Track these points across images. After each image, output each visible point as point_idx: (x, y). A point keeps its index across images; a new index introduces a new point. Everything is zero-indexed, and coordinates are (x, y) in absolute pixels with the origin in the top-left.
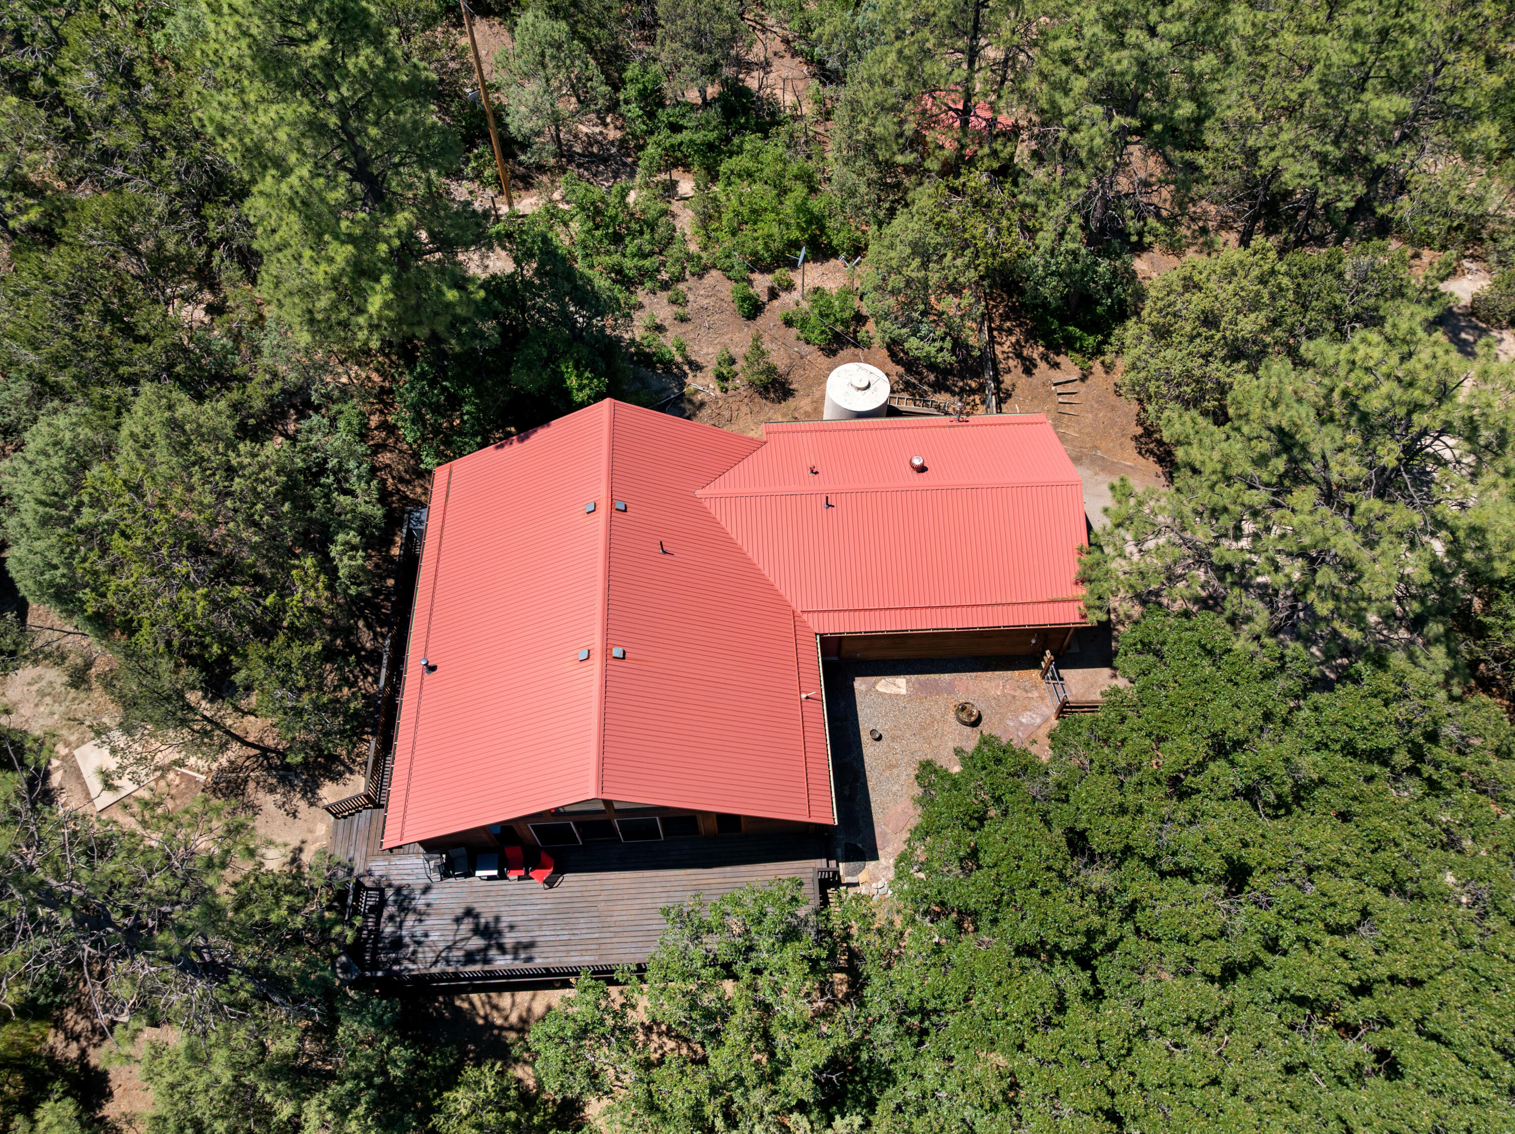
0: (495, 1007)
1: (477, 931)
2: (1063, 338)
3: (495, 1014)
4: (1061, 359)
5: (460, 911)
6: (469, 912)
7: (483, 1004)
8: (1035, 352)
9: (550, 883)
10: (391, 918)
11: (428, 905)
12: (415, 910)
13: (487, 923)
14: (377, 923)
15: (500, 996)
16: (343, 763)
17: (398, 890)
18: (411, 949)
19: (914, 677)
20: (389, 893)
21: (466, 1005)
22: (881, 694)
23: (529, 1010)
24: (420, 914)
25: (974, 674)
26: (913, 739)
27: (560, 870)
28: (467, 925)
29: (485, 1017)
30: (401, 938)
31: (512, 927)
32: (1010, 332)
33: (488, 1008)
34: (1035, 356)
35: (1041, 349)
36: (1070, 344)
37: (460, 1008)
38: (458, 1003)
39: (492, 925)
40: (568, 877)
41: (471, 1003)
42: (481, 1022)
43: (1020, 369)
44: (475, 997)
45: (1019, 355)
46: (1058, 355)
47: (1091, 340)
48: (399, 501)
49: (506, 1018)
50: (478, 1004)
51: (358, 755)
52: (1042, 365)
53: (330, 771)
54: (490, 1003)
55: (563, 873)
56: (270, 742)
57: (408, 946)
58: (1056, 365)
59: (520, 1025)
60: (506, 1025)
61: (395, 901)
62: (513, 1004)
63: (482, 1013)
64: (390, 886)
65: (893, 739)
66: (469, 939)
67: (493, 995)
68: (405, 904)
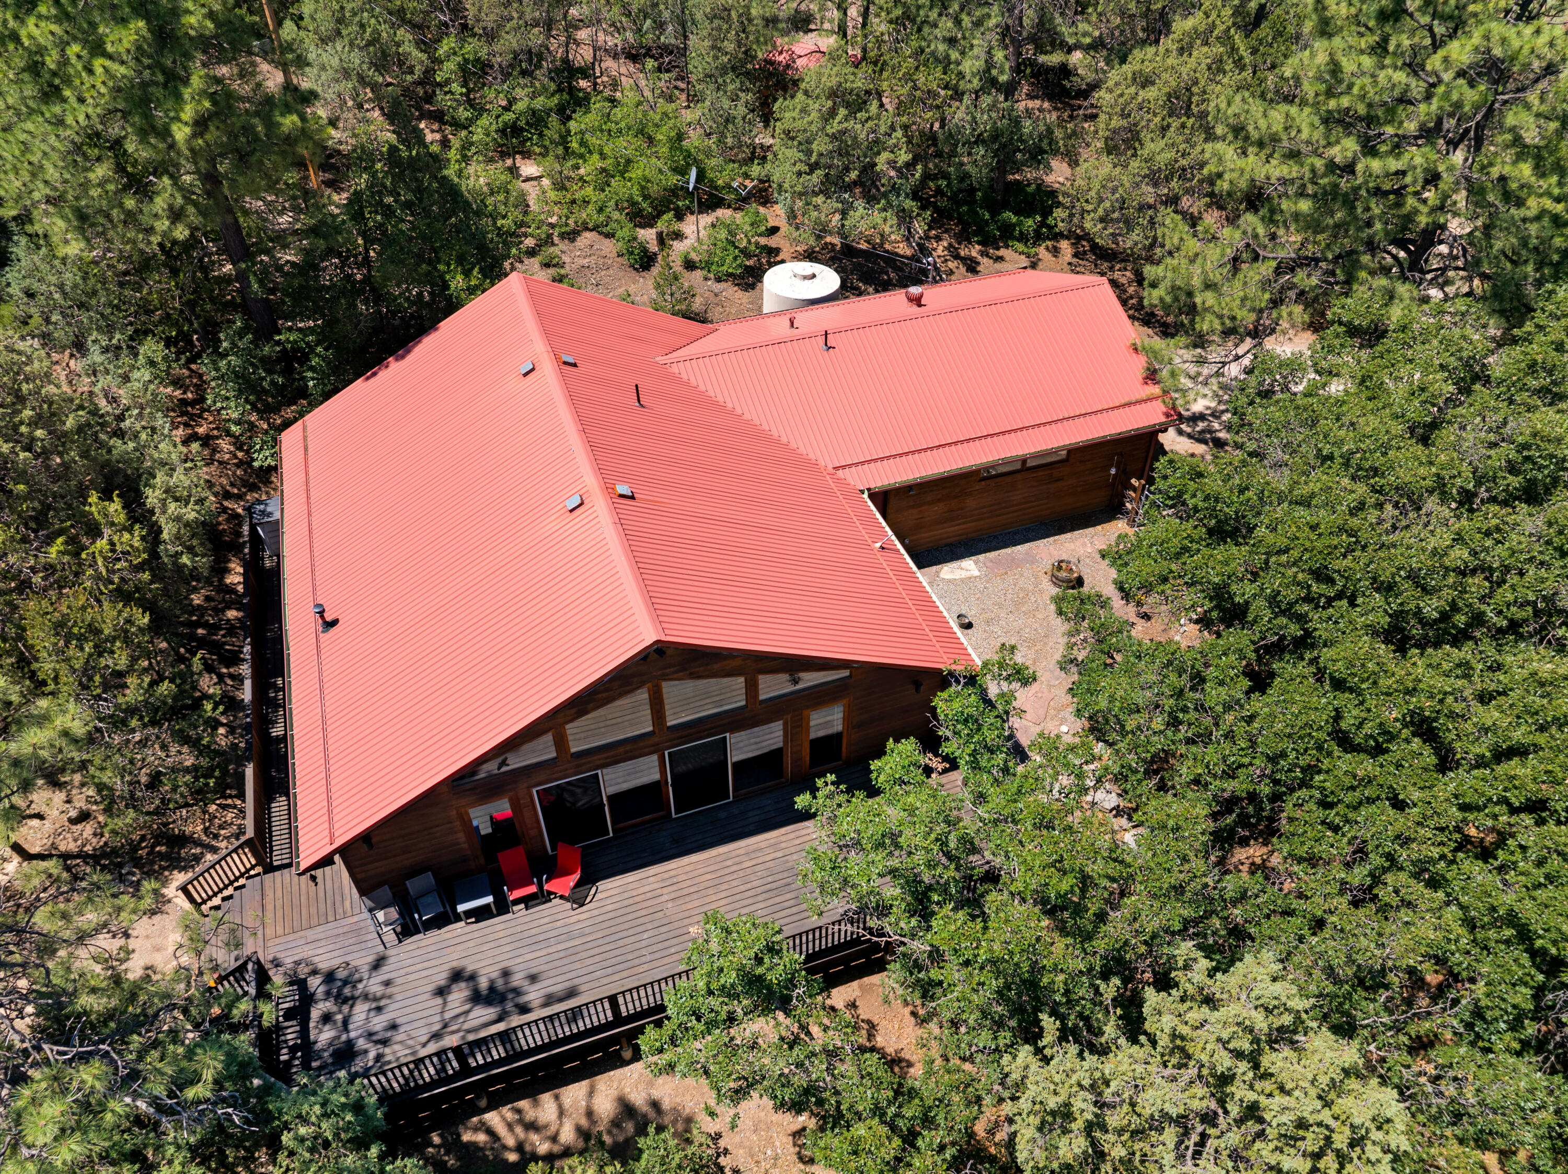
0: (532, 1126)
1: (477, 998)
2: (999, 229)
3: (534, 1137)
4: (1002, 252)
5: (441, 978)
6: (457, 976)
7: (510, 1126)
8: (974, 251)
9: (578, 899)
10: (327, 1018)
11: (387, 983)
12: (366, 997)
13: (492, 982)
14: (304, 1032)
15: (536, 1104)
16: (198, 843)
17: (330, 977)
18: (372, 1055)
19: (981, 557)
20: (314, 983)
21: (481, 1138)
22: (949, 581)
23: (590, 1113)
24: (376, 999)
25: (1051, 539)
26: (1011, 618)
27: (589, 879)
28: (459, 995)
29: (520, 1148)
30: (350, 1043)
31: (533, 978)
32: (938, 239)
33: (519, 1130)
34: (974, 254)
35: (978, 247)
36: (1007, 235)
37: (474, 1145)
38: (467, 1137)
39: (500, 983)
40: (603, 885)
41: (490, 1132)
42: (512, 1157)
43: (963, 269)
44: (492, 1118)
45: (957, 257)
46: (998, 249)
47: (1030, 222)
48: (228, 521)
49: (554, 1139)
50: (501, 1130)
51: (221, 827)
52: (985, 261)
53: (179, 859)
54: (521, 1121)
55: (594, 881)
56: (68, 845)
57: (366, 1052)
58: (1000, 259)
59: (581, 1144)
60: (556, 1149)
61: (328, 994)
62: (561, 1113)
63: (510, 1142)
64: (314, 972)
65: (988, 622)
66: (467, 1012)
67: (524, 1104)
68: (347, 991)
